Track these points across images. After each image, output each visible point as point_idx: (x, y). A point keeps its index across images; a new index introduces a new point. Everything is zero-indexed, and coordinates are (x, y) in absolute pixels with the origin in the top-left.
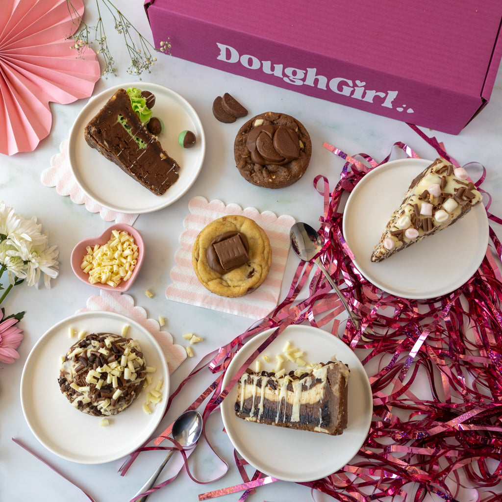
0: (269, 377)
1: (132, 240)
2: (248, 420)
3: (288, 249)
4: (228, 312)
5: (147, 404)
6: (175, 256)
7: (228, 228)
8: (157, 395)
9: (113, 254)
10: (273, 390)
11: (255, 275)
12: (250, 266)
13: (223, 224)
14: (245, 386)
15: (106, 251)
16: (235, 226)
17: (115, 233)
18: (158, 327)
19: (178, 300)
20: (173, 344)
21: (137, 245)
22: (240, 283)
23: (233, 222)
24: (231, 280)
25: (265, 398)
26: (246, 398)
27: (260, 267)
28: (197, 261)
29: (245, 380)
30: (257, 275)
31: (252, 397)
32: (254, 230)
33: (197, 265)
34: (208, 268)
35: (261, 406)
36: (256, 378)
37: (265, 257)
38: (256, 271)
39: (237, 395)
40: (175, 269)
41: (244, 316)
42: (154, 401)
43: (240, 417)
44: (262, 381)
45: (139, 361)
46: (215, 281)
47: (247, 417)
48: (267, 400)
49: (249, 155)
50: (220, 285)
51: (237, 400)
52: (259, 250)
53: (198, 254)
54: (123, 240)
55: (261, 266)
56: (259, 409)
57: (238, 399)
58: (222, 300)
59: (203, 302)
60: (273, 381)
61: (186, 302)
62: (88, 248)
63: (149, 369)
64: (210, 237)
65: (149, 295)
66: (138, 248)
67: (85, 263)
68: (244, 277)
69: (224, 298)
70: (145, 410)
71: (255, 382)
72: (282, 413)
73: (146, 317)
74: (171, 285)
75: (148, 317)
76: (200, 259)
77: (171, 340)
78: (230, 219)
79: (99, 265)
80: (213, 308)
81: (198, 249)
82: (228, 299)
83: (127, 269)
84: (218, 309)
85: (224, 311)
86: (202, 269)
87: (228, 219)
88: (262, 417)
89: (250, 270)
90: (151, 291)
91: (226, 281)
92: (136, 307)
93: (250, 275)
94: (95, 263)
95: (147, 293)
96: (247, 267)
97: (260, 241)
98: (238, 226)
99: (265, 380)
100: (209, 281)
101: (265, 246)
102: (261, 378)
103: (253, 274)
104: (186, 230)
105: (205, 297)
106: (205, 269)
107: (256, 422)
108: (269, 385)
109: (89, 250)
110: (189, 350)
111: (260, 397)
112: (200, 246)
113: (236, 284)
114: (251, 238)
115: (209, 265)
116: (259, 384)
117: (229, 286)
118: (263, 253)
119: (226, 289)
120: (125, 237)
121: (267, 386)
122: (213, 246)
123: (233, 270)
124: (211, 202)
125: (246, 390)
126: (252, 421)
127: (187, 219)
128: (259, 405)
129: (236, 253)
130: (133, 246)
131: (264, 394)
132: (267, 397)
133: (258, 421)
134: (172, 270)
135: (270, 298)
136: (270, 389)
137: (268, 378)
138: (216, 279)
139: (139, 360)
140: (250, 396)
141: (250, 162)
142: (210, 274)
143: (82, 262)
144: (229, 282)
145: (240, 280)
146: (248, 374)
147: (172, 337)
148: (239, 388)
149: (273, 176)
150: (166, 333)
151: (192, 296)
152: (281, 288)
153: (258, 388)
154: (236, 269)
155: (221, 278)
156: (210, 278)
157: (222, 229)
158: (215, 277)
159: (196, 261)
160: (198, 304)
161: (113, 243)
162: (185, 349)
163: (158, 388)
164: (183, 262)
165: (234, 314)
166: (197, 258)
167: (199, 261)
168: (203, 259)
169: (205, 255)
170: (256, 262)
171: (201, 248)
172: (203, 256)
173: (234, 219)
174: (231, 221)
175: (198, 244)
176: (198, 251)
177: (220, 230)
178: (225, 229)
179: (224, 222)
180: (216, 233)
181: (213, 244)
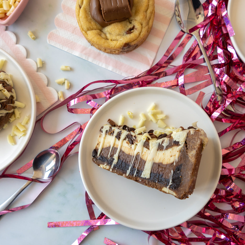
0: (129, 131)
2: (102, 167)
3: (171, 17)
4: (104, 66)
5: (12, 135)
6: (62, 3)
8: (22, 129)
10: (130, 144)
11: (134, 32)
12: (131, 23)
14: (105, 136)
18: (35, 68)
19: (58, 46)
20: (47, 86)
22: (118, 37)
24: (110, 33)
25: (121, 150)
26: (105, 147)
27: (140, 25)
28: (80, 8)
29: (107, 131)
30: (135, 33)
31: (110, 147)
33: (79, 12)
34: (90, 17)
35: (116, 157)
36: (116, 130)
37: (148, 16)
38: (136, 29)
39: (97, 143)
40: (60, 16)
41: (117, 72)
42: (19, 134)
43: (96, 163)
44: (121, 134)
45: (5, 93)
46: (94, 31)
47: (102, 164)
48: (123, 152)
50: (99, 36)
51: (96, 147)
52: (143, 8)
53: (82, 1)
55: (142, 25)
56: (113, 159)
57: (98, 146)
58: (99, 54)
59: (82, 52)
60: (132, 136)
61: (66, 49)
63: (17, 104)
65: (31, 36)
68: (123, 32)
69: (102, 53)
70: (8, 141)
71: (115, 134)
72: (134, 167)
73: (26, 56)
74: (54, 31)
75: (28, 56)
77: (46, 82)
80: (90, 60)
82: (106, 54)
83: (11, 3)
84: (95, 62)
85: (100, 65)
86: (83, 16)
88: (115, 167)
89: (130, 26)
90: (34, 33)
91: (105, 34)
92: (18, 45)
93: (130, 31)
95: (29, 33)
96: (128, 24)
99: (125, 133)
100: (88, 30)
101: (150, 5)
102: (121, 131)
103: (132, 31)
105: (84, 49)
106: (86, 17)
107: (109, 170)
108: (127, 139)
110: (60, 94)
111: (117, 148)
113: (114, 38)
115: (91, 14)
116: (118, 137)
117: (107, 39)
118: (146, 11)
119: (103, 41)
121: (125, 139)
123: (113, 23)
125: (106, 140)
126: (105, 169)
128: (115, 155)
129: (118, 3)
131: (121, 146)
132: (123, 149)
133: (111, 170)
134: (57, 16)
135: (145, 60)
136: (127, 143)
137: (128, 133)
138: (95, 29)
139: (4, 91)
140: (108, 146)
142: (90, 23)
144: (108, 35)
145: (119, 35)
146: (110, 126)
147: (46, 80)
148: (100, 137)
150: (42, 75)
151: (72, 45)
152: (157, 53)
153: (117, 140)
154: (117, 23)
155: (101, 31)
156: (90, 27)
158: (95, 27)
159: (78, 8)
160: (77, 53)
162: (58, 92)
163: (24, 123)
164: (69, 11)
165: (108, 69)
166: (81, 5)
167: (82, 8)
168: (86, 7)
169: (88, 4)
170: (137, 20)
172: (86, 4)
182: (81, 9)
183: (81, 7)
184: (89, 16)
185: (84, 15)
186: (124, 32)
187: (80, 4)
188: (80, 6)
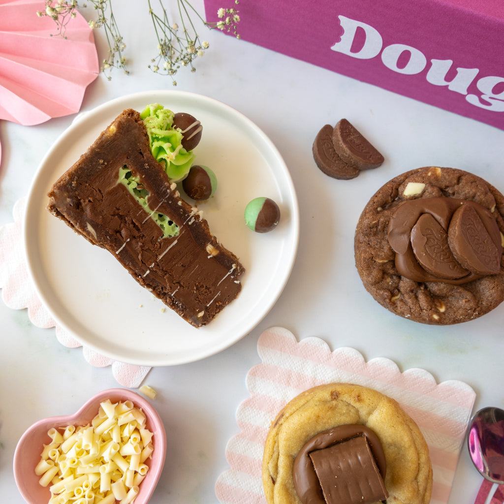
1: (141, 421)
3: (457, 452)
6: (227, 448)
7: (343, 418)
9: (102, 449)
13: (333, 409)
15: (87, 445)
16: (357, 411)
17: (107, 408)
21: (151, 431)
23: (352, 403)
28: (274, 482)
32: (400, 428)
33: (273, 491)
37: (421, 488)
49: (391, 258)
52: (409, 475)
53: (276, 467)
54: (122, 420)
62: (53, 433)
64: (304, 434)
66: (153, 438)
67: (43, 465)
76: (279, 481)
78: (346, 398)
79: (72, 471)
81: (275, 455)
83: (128, 484)
87: (341, 397)
94: (64, 467)
97: (411, 455)
98: (363, 412)
101: (422, 465)
104: (251, 396)
109: (55, 436)
112: (282, 451)
114: (391, 445)
115: (297, 494)
118: (416, 478)
120: (128, 416)
122: (309, 456)
124: (303, 341)
127: (254, 374)
129: (364, 493)
130: (144, 432)
134: (219, 479)
141: (391, 272)
143: (39, 459)
149: (441, 307)
157: (329, 418)
159: (270, 482)
161: (103, 427)
164: (242, 464)
166: (274, 477)
167: (278, 484)
168: (287, 481)
169: (290, 473)
170: (399, 498)
171: (282, 454)
172: (286, 475)
173: (356, 398)
174: (349, 403)
175: (276, 444)
176: (276, 460)
177: (325, 420)
178: (337, 419)
179: (334, 402)
180: (315, 427)
181: (309, 453)
182: (276, 485)
183: (276, 479)
184: (295, 499)
185: (285, 500)
187: (271, 473)
188: (272, 478)
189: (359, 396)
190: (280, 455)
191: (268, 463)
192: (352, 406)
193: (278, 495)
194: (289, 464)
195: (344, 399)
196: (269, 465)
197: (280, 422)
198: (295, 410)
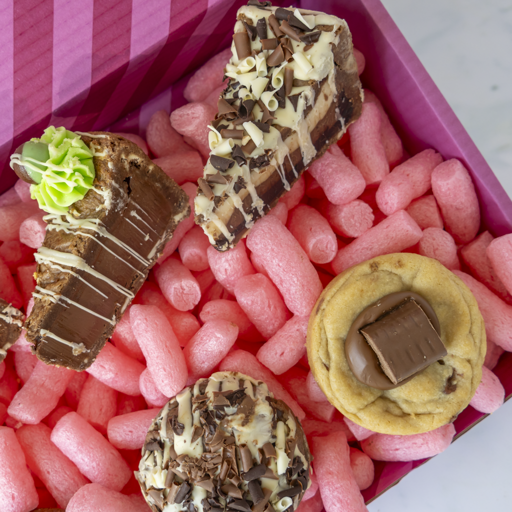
7: (387, 287)
11: (461, 384)
12: (443, 364)
13: (376, 280)
16: (400, 278)
22: (430, 407)
23: (395, 271)
24: (407, 401)
27: (468, 365)
28: (328, 369)
30: (464, 385)
32: (446, 284)
33: (328, 378)
38: (461, 375)
50: (387, 416)
53: (327, 353)
55: (470, 362)
64: (351, 312)
68: (439, 394)
76: (333, 366)
78: (386, 266)
81: (324, 340)
86: (343, 388)
87: (381, 267)
89: (446, 373)
91: (396, 404)
93: (451, 386)
98: (406, 278)
103: (455, 383)
112: (330, 335)
113: (420, 409)
115: (354, 375)
117: (405, 415)
118: (471, 331)
119: (401, 423)
122: (360, 333)
138: (373, 403)
142: (360, 395)
144: (404, 406)
155: (383, 398)
157: (374, 290)
158: (371, 398)
159: (325, 371)
166: (327, 363)
167: (333, 370)
168: (341, 364)
169: (343, 355)
170: (457, 355)
171: (331, 339)
172: (339, 357)
173: (397, 264)
174: (390, 271)
175: (323, 331)
176: (325, 346)
177: (369, 294)
178: (381, 290)
179: (376, 274)
180: (361, 303)
181: (360, 329)
182: (330, 371)
183: (329, 365)
184: (352, 381)
185: (343, 383)
186: (441, 393)
187: (323, 361)
188: (325, 365)
189: (399, 262)
190: (329, 340)
191: (318, 351)
192: (394, 274)
193: (334, 380)
194: (339, 346)
195: (385, 268)
196: (319, 353)
197: (322, 308)
198: (336, 291)
